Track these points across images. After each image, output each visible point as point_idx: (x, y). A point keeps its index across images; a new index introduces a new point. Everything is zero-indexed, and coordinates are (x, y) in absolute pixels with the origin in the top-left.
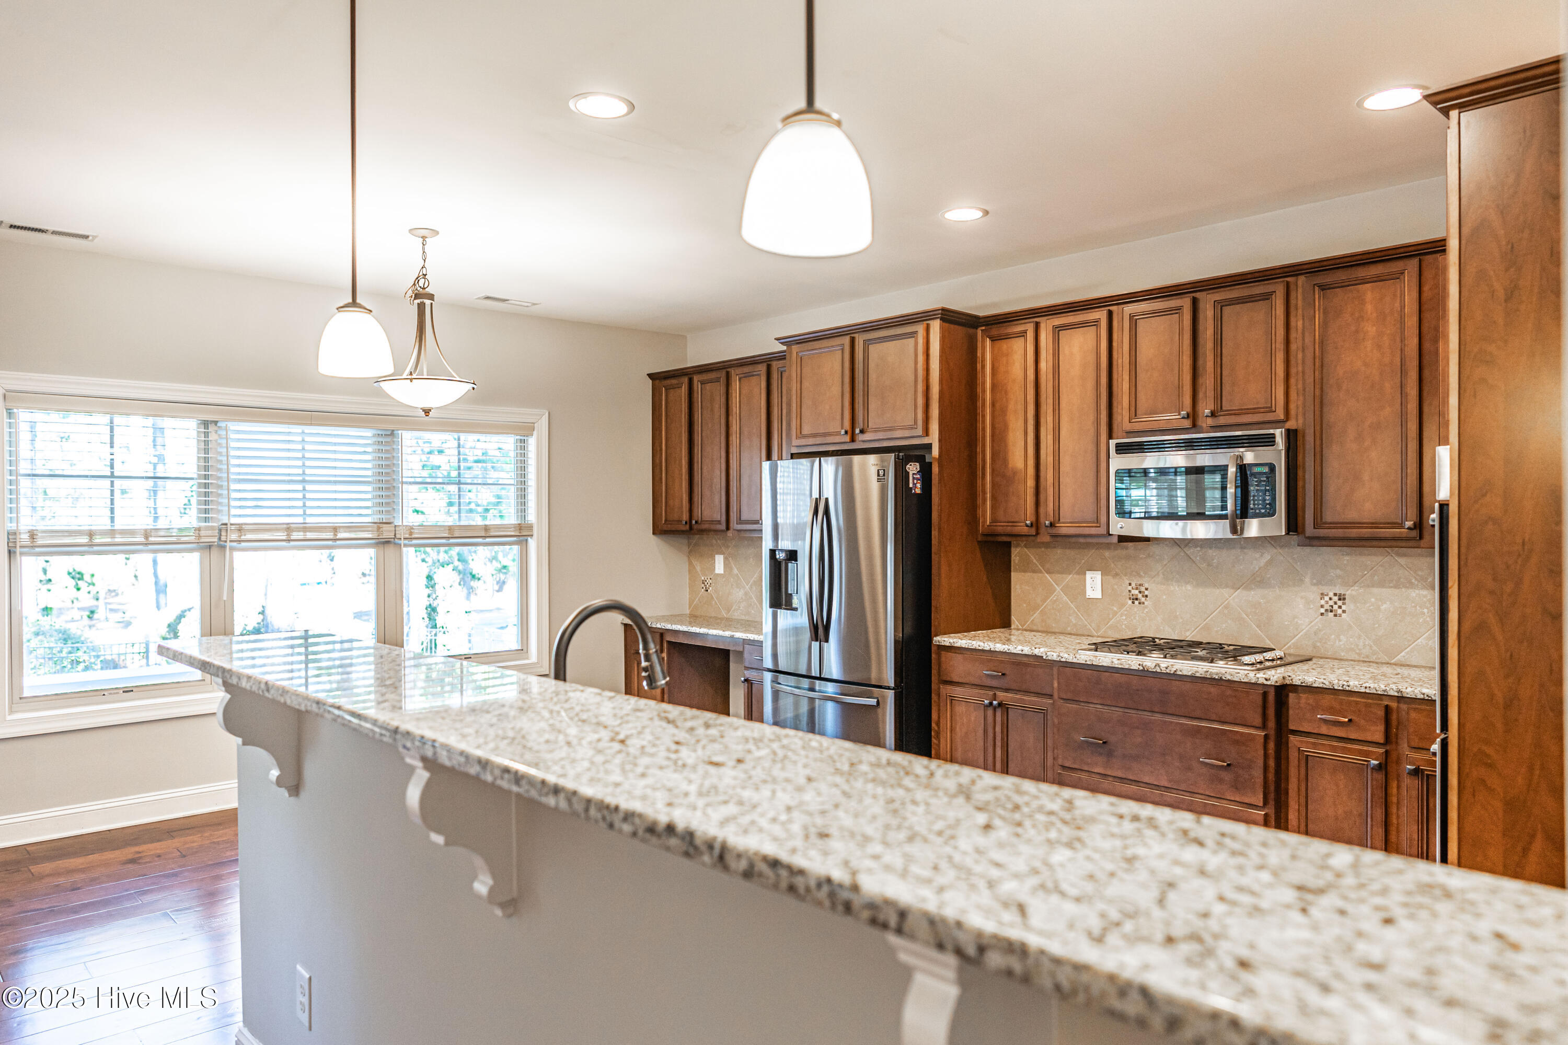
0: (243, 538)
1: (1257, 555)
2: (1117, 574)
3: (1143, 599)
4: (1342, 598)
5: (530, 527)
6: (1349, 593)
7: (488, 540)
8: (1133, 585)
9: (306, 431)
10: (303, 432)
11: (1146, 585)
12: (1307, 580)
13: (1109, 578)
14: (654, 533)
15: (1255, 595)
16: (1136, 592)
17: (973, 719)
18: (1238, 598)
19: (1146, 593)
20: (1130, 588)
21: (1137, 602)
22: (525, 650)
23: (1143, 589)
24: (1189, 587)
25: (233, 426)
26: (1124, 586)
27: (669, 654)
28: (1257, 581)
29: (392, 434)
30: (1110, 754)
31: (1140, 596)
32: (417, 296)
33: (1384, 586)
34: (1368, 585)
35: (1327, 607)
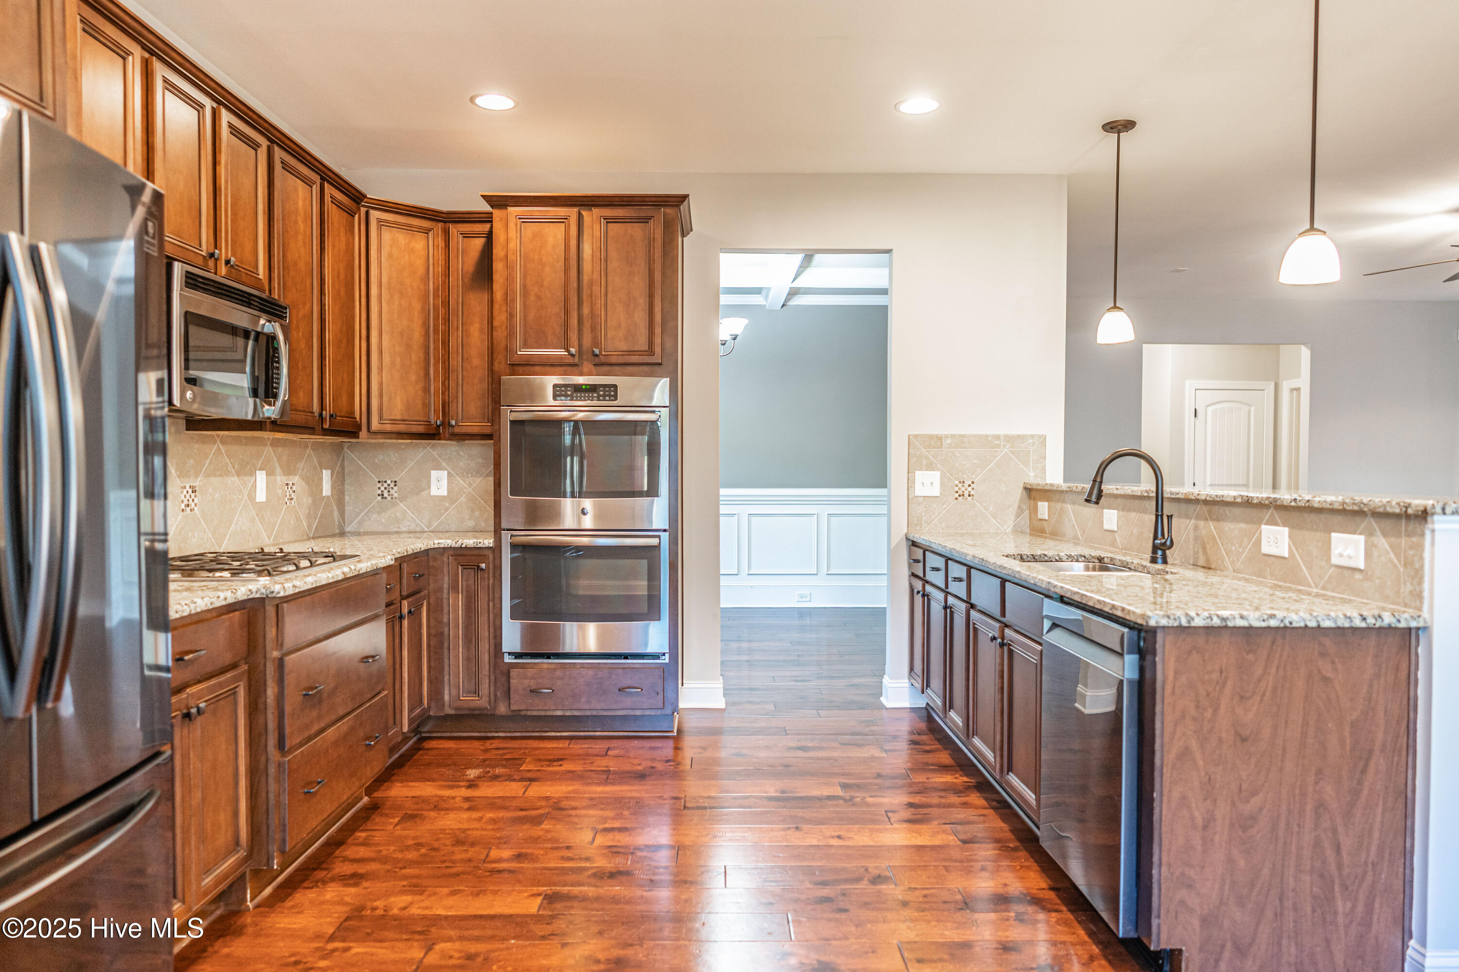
30: (321, 700)
33: (215, 476)
34: (208, 476)
35: (186, 502)
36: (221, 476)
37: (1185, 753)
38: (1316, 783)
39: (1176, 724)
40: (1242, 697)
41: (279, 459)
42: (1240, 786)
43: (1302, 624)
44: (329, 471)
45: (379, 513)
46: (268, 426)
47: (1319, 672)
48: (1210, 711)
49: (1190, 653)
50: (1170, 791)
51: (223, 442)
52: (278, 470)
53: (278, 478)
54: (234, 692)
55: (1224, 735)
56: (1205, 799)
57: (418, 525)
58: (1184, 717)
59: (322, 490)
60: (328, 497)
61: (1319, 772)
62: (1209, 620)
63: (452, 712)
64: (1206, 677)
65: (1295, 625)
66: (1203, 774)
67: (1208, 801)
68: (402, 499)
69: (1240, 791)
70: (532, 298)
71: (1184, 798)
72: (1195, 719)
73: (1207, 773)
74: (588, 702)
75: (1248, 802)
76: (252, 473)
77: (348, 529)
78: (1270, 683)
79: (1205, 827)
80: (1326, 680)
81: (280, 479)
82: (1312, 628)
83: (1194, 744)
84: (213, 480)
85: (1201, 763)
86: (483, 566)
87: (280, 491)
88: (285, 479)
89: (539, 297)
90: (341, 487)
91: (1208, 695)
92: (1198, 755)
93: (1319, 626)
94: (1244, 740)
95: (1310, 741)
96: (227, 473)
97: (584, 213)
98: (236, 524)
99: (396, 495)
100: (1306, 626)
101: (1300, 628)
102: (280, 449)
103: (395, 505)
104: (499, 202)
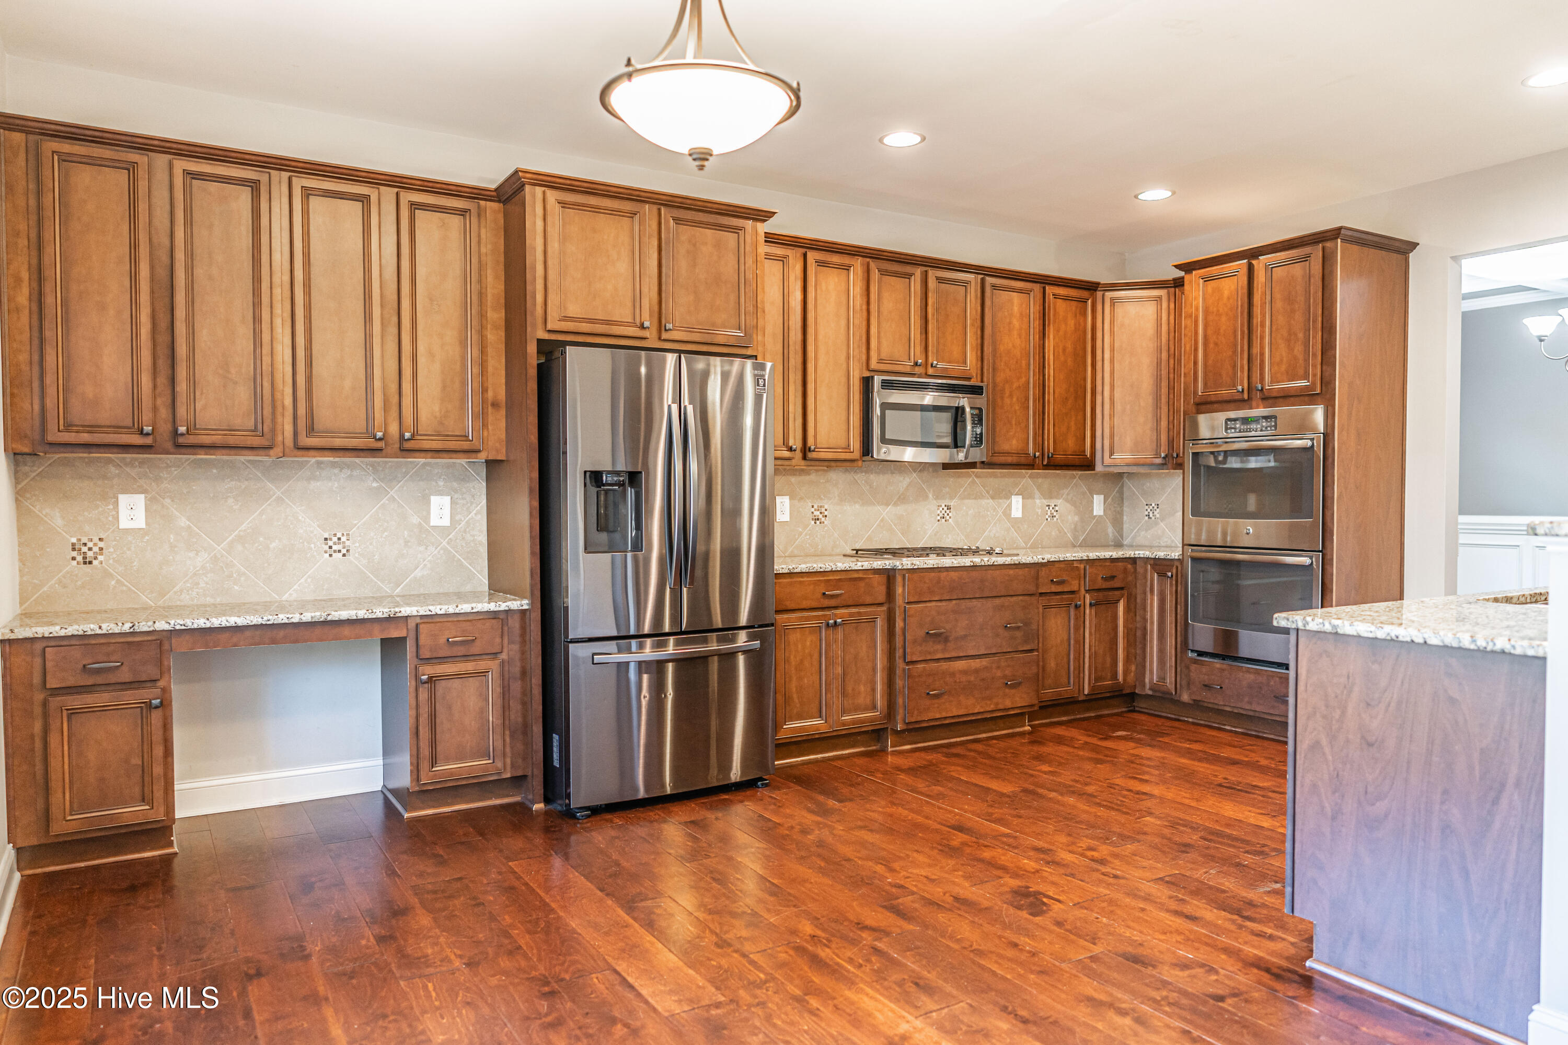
1: (901, 479)
2: (801, 498)
3: (823, 519)
4: (949, 508)
6: (952, 504)
8: (816, 507)
11: (826, 507)
12: (931, 496)
13: (796, 502)
15: (901, 509)
16: (817, 513)
17: (808, 643)
18: (888, 512)
19: (826, 513)
20: (813, 510)
21: (818, 522)
23: (823, 510)
24: (857, 506)
26: (807, 508)
28: (902, 499)
30: (946, 640)
31: (821, 516)
33: (969, 498)
34: (962, 498)
35: (941, 515)
36: (975, 498)
37: (1316, 746)
38: (1443, 803)
39: (1308, 718)
40: (1368, 705)
41: (1039, 487)
42: (1366, 787)
43: (1408, 639)
44: (1102, 497)
45: (1146, 530)
46: (978, 465)
47: (1445, 691)
48: (1338, 712)
49: (1320, 655)
50: (1303, 777)
51: (977, 476)
52: (1037, 494)
53: (1038, 501)
54: (873, 621)
55: (1351, 737)
56: (1334, 792)
57: (1173, 541)
58: (1315, 713)
59: (1092, 510)
60: (1100, 516)
61: (1445, 792)
62: (1321, 626)
63: (1150, 693)
64: (1335, 681)
65: (1401, 639)
66: (1332, 768)
67: (1337, 794)
68: (1163, 519)
69: (1366, 792)
70: (1211, 345)
71: (1314, 786)
72: (1324, 717)
73: (1335, 769)
74: (1250, 703)
75: (1373, 804)
76: (1008, 497)
77: (1125, 543)
78: (1395, 696)
79: (1334, 818)
80: (1452, 701)
81: (1039, 502)
82: (1418, 644)
83: (1324, 742)
84: (966, 501)
85: (1330, 758)
86: (1169, 574)
87: (1039, 511)
88: (1046, 502)
89: (1216, 344)
90: (1118, 509)
91: (1336, 697)
92: (1327, 750)
93: (1425, 642)
94: (1370, 745)
95: (1435, 759)
96: (981, 497)
97: (1254, 262)
98: (990, 531)
99: (1158, 516)
100: (1413, 641)
101: (1407, 642)
102: (1040, 480)
103: (1157, 524)
104: (1188, 267)
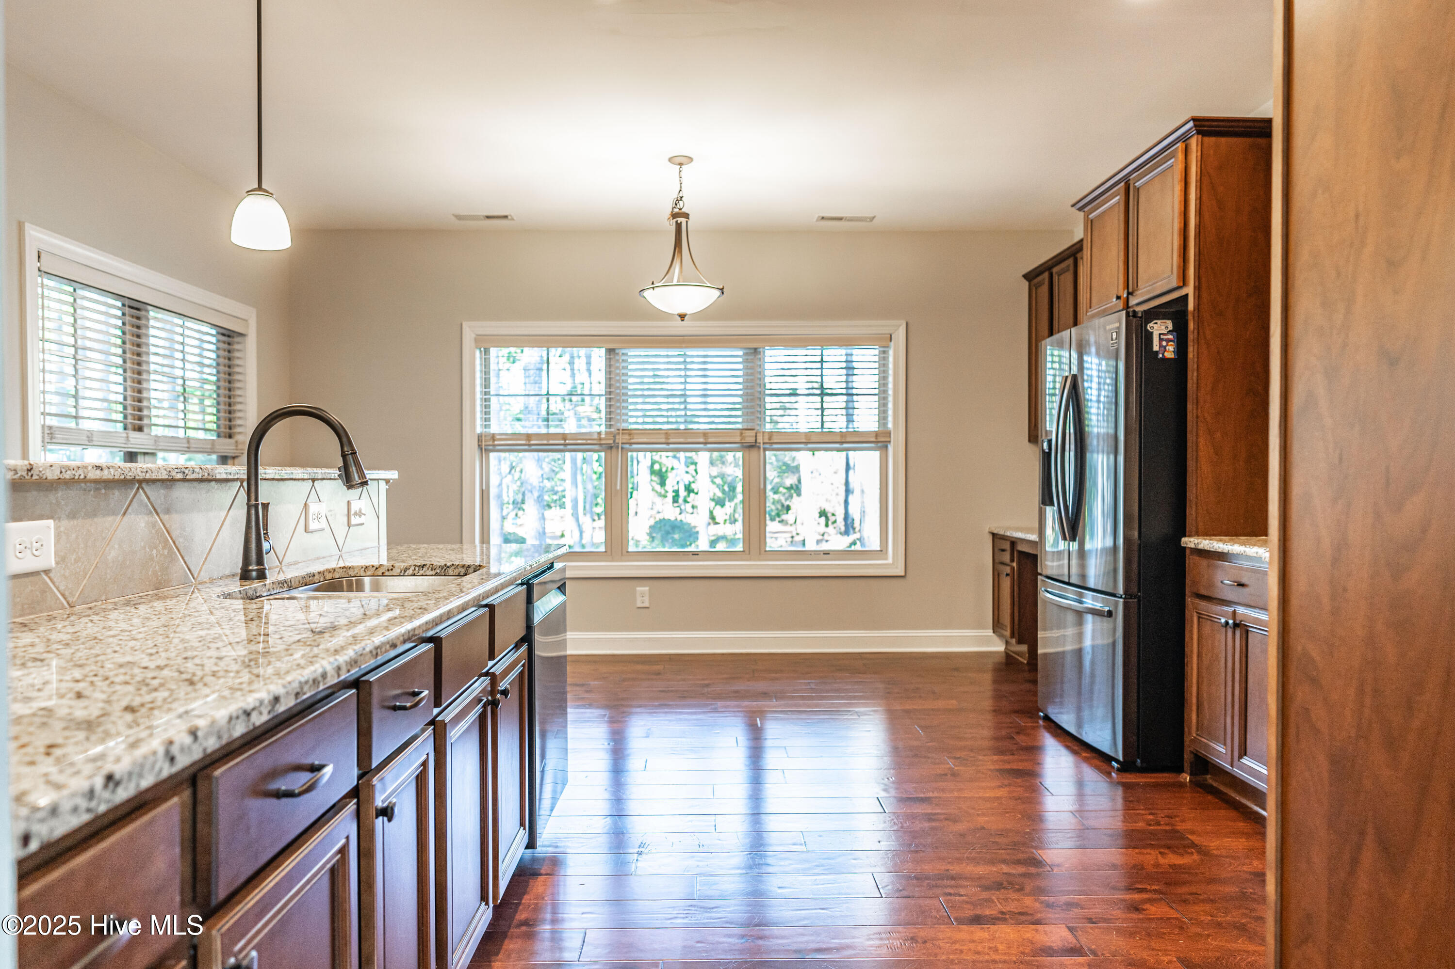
0: (632, 441)
5: (889, 434)
7: (845, 445)
9: (688, 353)
10: (685, 354)
14: (1030, 441)
17: (1216, 643)
22: (884, 551)
25: (632, 352)
27: (1019, 564)
29: (756, 351)
32: (674, 216)
